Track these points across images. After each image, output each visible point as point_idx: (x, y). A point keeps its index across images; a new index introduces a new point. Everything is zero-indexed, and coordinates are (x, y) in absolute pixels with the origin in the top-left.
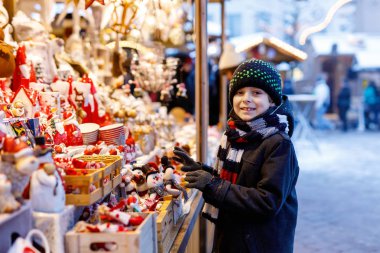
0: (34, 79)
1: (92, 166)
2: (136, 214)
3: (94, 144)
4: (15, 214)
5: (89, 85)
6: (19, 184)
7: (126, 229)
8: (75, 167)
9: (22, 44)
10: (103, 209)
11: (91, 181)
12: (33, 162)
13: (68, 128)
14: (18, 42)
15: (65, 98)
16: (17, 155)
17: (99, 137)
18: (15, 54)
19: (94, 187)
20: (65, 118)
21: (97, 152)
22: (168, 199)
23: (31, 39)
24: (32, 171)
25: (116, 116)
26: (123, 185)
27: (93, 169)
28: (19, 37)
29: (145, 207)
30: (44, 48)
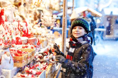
0: (6, 21)
1: (24, 53)
2: (39, 71)
3: (26, 44)
5: (25, 23)
7: (34, 76)
8: (18, 53)
9: (3, 8)
10: (27, 69)
11: (23, 59)
12: (2, 52)
13: (17, 38)
14: (2, 7)
15: (17, 28)
17: (28, 42)
19: (24, 60)
20: (16, 35)
21: (27, 47)
22: (50, 65)
23: (6, 6)
24: (2, 55)
25: (34, 34)
26: (35, 59)
27: (24, 54)
28: (2, 6)
29: (42, 67)
30: (10, 10)
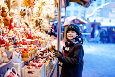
0: (15, 27)
1: (29, 50)
2: (40, 64)
3: (30, 44)
4: (8, 63)
5: (29, 29)
6: (9, 55)
7: (37, 68)
8: (25, 51)
9: (12, 17)
10: (31, 62)
11: (29, 55)
12: (13, 49)
13: (23, 40)
15: (23, 32)
16: (9, 47)
18: (10, 20)
20: (23, 37)
21: (31, 47)
22: (49, 60)
23: (14, 16)
24: (13, 52)
25: (36, 37)
26: (37, 56)
28: (11, 15)
29: (43, 62)
30: (17, 18)
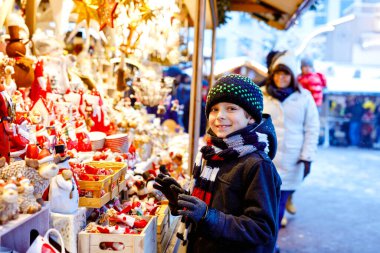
0: (49, 90)
1: (103, 172)
2: (140, 218)
3: (101, 150)
4: (37, 214)
5: (97, 98)
6: (41, 187)
7: (131, 231)
8: (88, 172)
9: (40, 58)
10: (111, 212)
11: (102, 186)
12: (54, 168)
13: (79, 135)
14: (37, 56)
15: (77, 109)
16: (40, 161)
17: (106, 145)
18: (34, 67)
19: (104, 192)
20: (77, 126)
21: (104, 158)
22: (165, 203)
23: (48, 54)
24: (52, 176)
25: (119, 126)
26: (126, 189)
27: (103, 175)
28: (37, 51)
30: (59, 63)
